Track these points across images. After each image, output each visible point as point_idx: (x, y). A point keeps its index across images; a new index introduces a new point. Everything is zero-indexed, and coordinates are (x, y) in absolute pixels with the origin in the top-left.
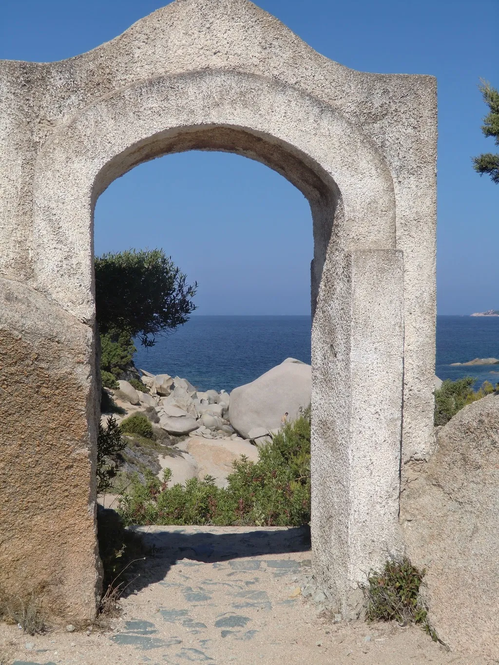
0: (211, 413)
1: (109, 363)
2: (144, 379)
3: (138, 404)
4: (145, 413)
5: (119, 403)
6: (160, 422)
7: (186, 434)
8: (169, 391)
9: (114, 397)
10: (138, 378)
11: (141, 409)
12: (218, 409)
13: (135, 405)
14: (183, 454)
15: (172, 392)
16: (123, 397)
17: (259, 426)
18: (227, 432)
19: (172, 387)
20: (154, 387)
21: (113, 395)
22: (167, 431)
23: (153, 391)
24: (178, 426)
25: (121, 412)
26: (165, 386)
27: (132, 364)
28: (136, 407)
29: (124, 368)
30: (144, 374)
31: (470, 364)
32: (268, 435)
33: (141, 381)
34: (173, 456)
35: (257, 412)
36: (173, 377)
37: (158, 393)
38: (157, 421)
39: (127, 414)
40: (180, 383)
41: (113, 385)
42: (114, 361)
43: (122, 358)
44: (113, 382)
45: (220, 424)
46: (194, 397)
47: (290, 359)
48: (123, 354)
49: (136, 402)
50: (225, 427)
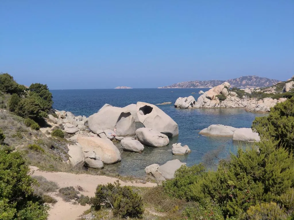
0: (81, 124)
1: (43, 107)
2: (56, 112)
3: (56, 123)
4: (59, 126)
5: (49, 123)
6: (65, 129)
7: (74, 133)
8: (65, 117)
9: (47, 121)
10: (54, 112)
11: (57, 125)
12: (83, 122)
13: (55, 123)
14: (76, 143)
15: (67, 117)
16: (51, 121)
17: (100, 129)
18: (87, 131)
19: (66, 115)
20: (60, 115)
21: (46, 120)
22: (67, 133)
23: (60, 117)
24: (71, 131)
25: (50, 126)
26: (64, 115)
27: (52, 108)
28: (56, 124)
29: (49, 109)
30: (56, 111)
31: (162, 104)
32: (103, 132)
33: (55, 114)
34: (73, 145)
35: (99, 124)
36: (66, 111)
37: (61, 118)
38: (64, 129)
39: (52, 127)
40: (69, 114)
41: (46, 117)
42: (45, 107)
43: (48, 106)
44: (47, 115)
45: (85, 128)
46: (74, 118)
47: (106, 104)
48: (48, 104)
49: (55, 122)
50: (86, 129)
